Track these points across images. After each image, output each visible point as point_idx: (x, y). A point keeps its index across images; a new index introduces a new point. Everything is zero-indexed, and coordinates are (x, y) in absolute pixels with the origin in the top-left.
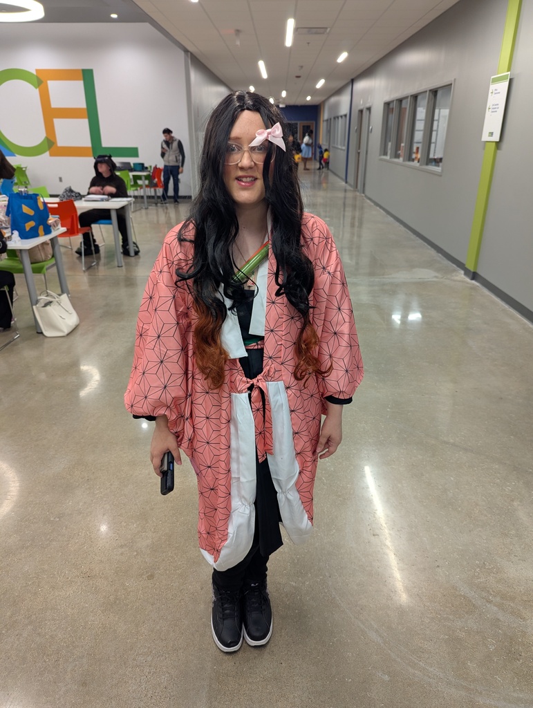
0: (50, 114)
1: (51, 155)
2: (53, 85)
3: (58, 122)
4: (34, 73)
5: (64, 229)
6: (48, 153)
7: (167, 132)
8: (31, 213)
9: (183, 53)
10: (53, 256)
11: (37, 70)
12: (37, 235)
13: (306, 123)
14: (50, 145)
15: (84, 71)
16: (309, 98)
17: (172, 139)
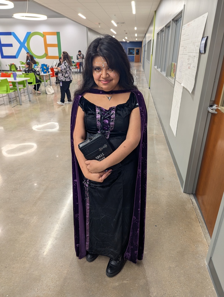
0: (47, 46)
1: (46, 58)
2: (48, 37)
3: (49, 48)
4: (42, 33)
5: (52, 73)
6: (45, 58)
7: (80, 51)
8: (46, 68)
9: (86, 28)
10: (49, 79)
11: (43, 32)
12: (46, 73)
13: (138, 48)
14: (46, 55)
15: (57, 32)
16: (137, 39)
17: (81, 54)
